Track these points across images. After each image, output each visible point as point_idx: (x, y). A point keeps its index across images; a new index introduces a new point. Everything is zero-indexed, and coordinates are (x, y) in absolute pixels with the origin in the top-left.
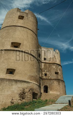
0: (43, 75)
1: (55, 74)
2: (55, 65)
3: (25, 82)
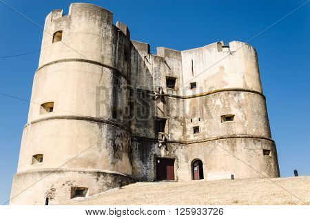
0: (188, 133)
1: (220, 124)
2: (222, 93)
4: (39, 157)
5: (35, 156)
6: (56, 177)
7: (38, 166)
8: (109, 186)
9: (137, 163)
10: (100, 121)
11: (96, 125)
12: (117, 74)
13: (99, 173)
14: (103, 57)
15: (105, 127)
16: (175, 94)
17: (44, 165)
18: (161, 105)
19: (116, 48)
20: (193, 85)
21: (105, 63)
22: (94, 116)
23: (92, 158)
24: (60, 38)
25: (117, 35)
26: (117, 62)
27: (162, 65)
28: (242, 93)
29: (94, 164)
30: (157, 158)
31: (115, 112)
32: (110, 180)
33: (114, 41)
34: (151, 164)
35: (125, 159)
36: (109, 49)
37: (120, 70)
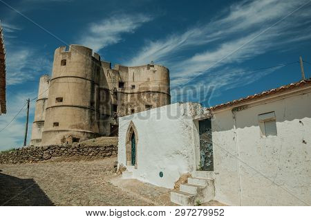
0: (128, 113)
2: (147, 93)
3: (64, 131)
4: (56, 124)
5: (54, 123)
6: (65, 133)
7: (55, 128)
8: (89, 138)
9: (102, 127)
10: (85, 108)
11: (83, 110)
12: (93, 84)
13: (84, 132)
14: (87, 75)
15: (87, 110)
16: (123, 91)
17: (59, 128)
19: (93, 69)
20: (133, 87)
21: (88, 78)
22: (82, 105)
23: (81, 125)
24: (65, 64)
25: (94, 62)
26: (93, 77)
27: (117, 75)
28: (157, 94)
29: (82, 128)
30: (111, 125)
31: (92, 103)
32: (89, 135)
33: (92, 66)
34: (108, 128)
35: (96, 126)
36: (90, 70)
37: (95, 81)
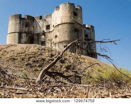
12: (20, 33)
16: (49, 31)
18: (43, 37)
19: (20, 25)
21: (16, 31)
25: (21, 21)
26: (21, 29)
27: (45, 22)
28: (60, 26)
33: (20, 23)
36: (18, 27)
